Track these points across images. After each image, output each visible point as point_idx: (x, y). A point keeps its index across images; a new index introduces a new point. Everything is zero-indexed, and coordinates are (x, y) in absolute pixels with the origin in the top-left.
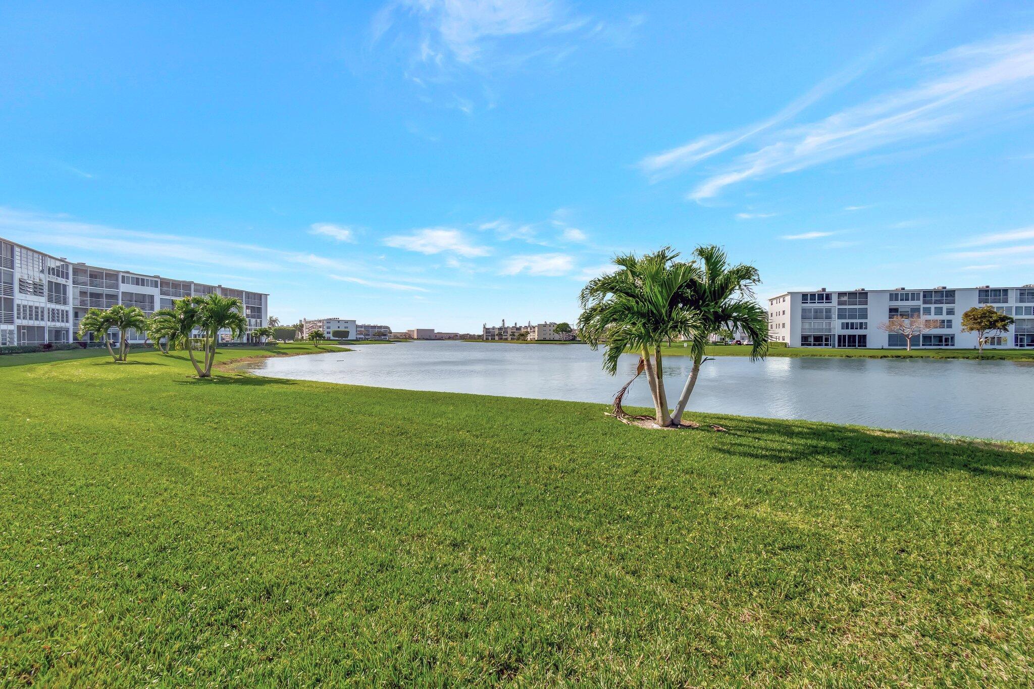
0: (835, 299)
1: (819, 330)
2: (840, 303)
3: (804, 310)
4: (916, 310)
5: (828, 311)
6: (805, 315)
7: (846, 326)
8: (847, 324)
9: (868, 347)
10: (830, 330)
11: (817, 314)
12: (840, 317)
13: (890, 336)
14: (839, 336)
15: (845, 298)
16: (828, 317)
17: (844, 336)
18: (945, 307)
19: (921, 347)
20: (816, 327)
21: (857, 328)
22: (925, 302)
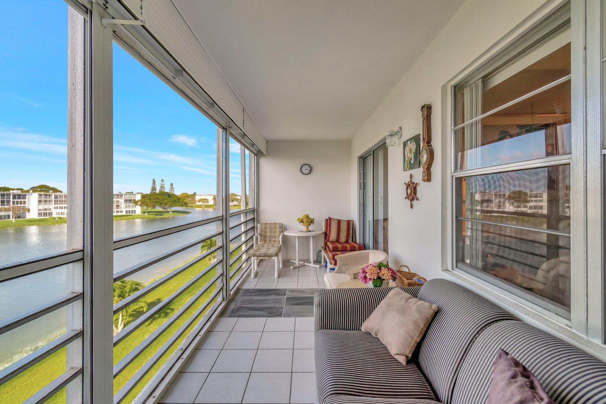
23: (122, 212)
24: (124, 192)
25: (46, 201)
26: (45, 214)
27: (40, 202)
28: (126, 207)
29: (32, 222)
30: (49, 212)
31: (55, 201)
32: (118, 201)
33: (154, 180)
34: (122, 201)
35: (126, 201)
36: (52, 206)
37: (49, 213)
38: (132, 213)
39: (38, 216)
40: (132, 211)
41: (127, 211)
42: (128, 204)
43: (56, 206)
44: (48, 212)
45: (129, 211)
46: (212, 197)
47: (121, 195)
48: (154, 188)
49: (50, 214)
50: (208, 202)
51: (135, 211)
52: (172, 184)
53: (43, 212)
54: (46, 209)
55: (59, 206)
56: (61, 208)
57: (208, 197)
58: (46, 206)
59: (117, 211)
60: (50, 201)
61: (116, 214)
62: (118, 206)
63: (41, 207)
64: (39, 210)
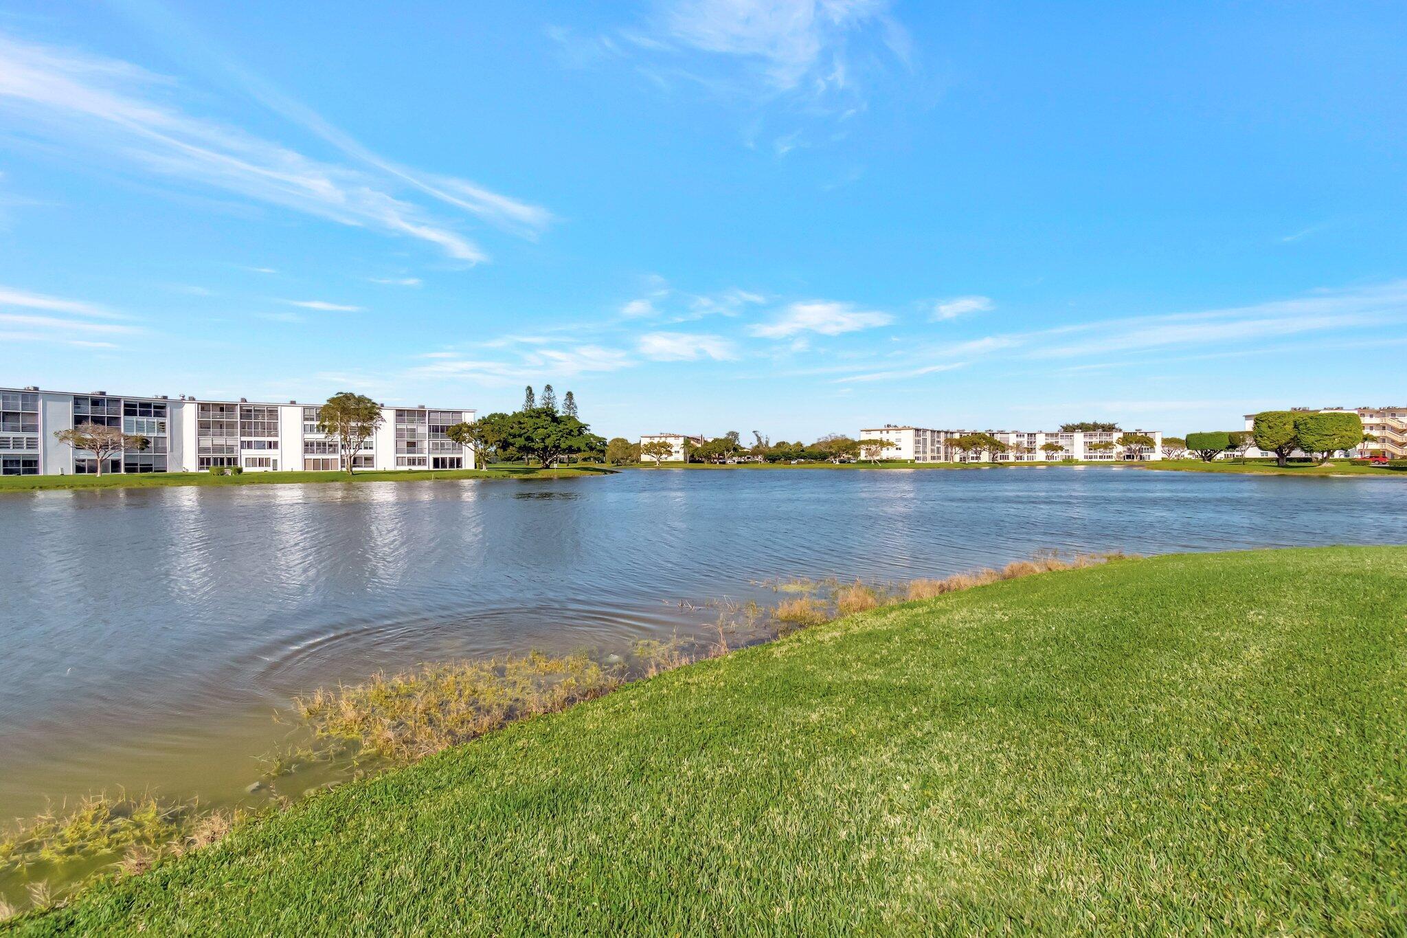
23: (422, 461)
24: (429, 406)
25: (220, 426)
26: (219, 463)
27: (204, 426)
28: (435, 447)
29: (184, 481)
30: (230, 456)
31: (243, 427)
32: (414, 430)
33: (529, 389)
34: (423, 429)
35: (435, 430)
36: (237, 439)
37: (229, 460)
38: (452, 465)
39: (201, 468)
40: (452, 460)
41: (436, 461)
42: (439, 441)
43: (244, 439)
44: (225, 455)
45: (443, 460)
46: (681, 441)
47: (421, 413)
49: (232, 462)
50: (670, 453)
51: (459, 460)
52: (570, 395)
53: (211, 455)
54: (218, 449)
55: (253, 439)
56: (261, 445)
57: (670, 441)
58: (219, 441)
59: (409, 460)
60: (231, 425)
61: (406, 468)
62: (412, 445)
63: (207, 442)
64: (201, 450)
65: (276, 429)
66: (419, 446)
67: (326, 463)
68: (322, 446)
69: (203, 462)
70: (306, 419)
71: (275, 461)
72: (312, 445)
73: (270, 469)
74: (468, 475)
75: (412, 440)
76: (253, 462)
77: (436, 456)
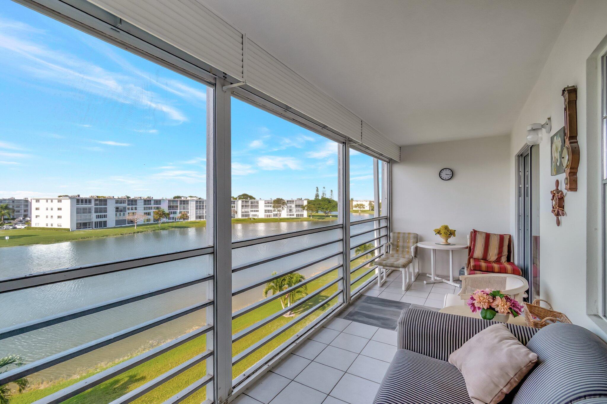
0: (93, 202)
1: (85, 219)
2: (96, 205)
3: (77, 209)
4: (125, 208)
5: (90, 209)
6: (78, 211)
7: (98, 217)
8: (99, 215)
9: (107, 227)
10: (90, 219)
11: (85, 211)
12: (96, 212)
13: (116, 221)
14: (95, 222)
15: (98, 202)
16: (90, 212)
17: (97, 222)
18: (134, 206)
19: (127, 225)
20: (84, 218)
21: (103, 218)
22: (128, 205)
23: (293, 215)
24: (295, 199)
25: (246, 206)
26: (246, 216)
27: (242, 206)
28: (297, 211)
29: (239, 221)
30: (248, 214)
31: (251, 206)
32: (291, 206)
33: (317, 188)
34: (293, 206)
35: (296, 206)
36: (249, 209)
38: (301, 216)
40: (301, 214)
41: (297, 215)
42: (298, 209)
43: (252, 209)
44: (247, 214)
45: (299, 214)
46: (368, 203)
47: (293, 201)
48: (317, 196)
49: (248, 215)
50: (364, 208)
51: (303, 214)
52: (332, 191)
53: (244, 214)
54: (246, 212)
55: (253, 209)
56: (255, 211)
57: (364, 203)
58: (246, 210)
59: (290, 215)
60: (248, 206)
61: (289, 217)
62: (290, 210)
63: (243, 211)
64: (242, 212)
65: (258, 206)
66: (292, 211)
67: (270, 215)
68: (269, 211)
69: (242, 216)
70: (265, 204)
71: (258, 215)
72: (266, 210)
73: (257, 217)
74: (305, 220)
75: (290, 209)
76: (253, 215)
77: (297, 213)
